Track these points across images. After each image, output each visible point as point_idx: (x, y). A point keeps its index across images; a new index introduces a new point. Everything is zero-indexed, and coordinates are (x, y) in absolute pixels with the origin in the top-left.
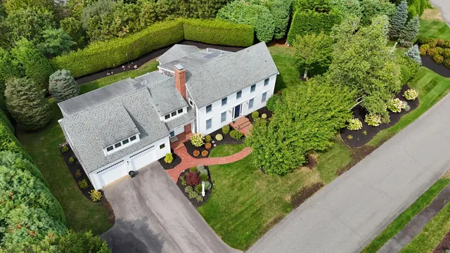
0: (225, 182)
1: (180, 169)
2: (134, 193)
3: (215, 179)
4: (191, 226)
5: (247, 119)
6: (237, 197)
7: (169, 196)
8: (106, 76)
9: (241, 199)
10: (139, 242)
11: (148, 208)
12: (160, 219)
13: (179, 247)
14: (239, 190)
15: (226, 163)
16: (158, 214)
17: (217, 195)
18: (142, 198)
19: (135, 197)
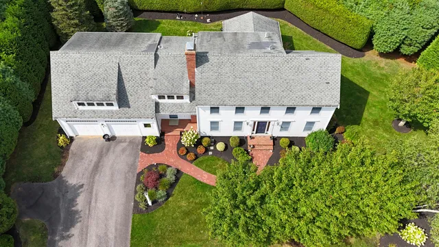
0: (184, 203)
1: (154, 159)
2: (95, 159)
3: (177, 192)
4: (113, 230)
5: (271, 142)
6: (182, 230)
7: (120, 182)
8: (175, 18)
9: (184, 235)
10: (58, 212)
11: (93, 182)
12: (93, 201)
13: (86, 244)
14: (189, 223)
15: (205, 181)
16: (96, 195)
17: (164, 213)
18: (97, 168)
19: (93, 162)
